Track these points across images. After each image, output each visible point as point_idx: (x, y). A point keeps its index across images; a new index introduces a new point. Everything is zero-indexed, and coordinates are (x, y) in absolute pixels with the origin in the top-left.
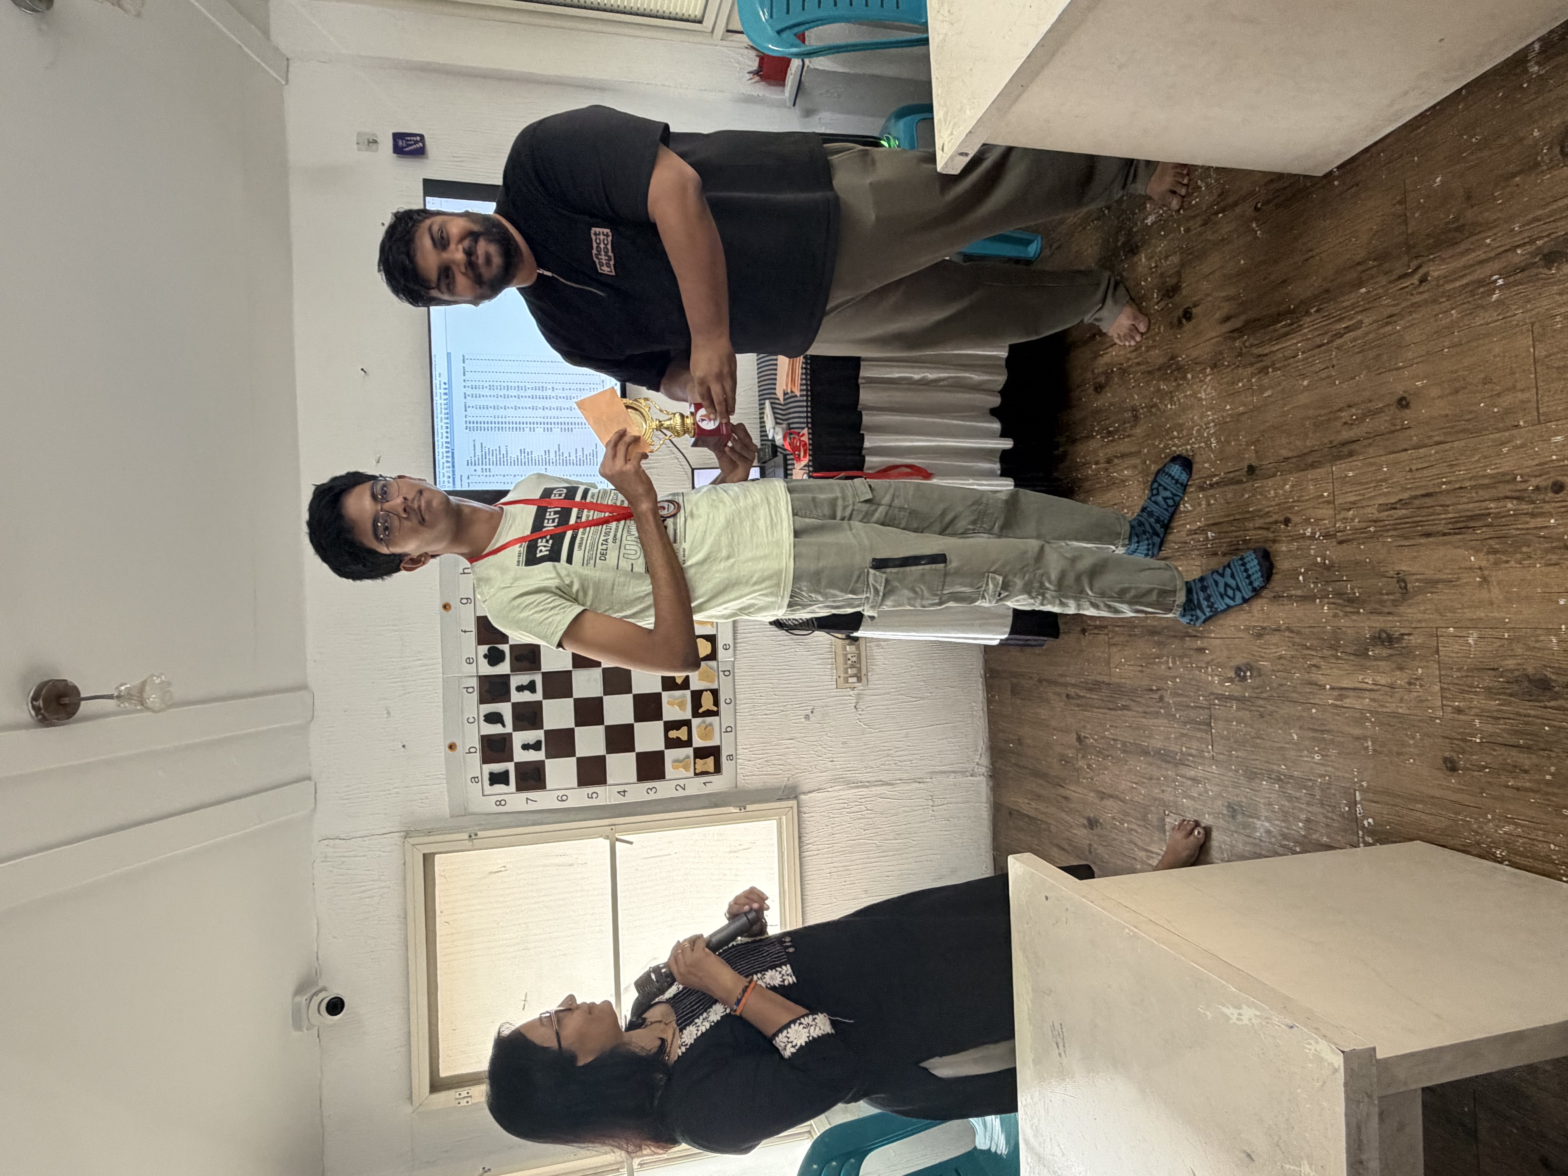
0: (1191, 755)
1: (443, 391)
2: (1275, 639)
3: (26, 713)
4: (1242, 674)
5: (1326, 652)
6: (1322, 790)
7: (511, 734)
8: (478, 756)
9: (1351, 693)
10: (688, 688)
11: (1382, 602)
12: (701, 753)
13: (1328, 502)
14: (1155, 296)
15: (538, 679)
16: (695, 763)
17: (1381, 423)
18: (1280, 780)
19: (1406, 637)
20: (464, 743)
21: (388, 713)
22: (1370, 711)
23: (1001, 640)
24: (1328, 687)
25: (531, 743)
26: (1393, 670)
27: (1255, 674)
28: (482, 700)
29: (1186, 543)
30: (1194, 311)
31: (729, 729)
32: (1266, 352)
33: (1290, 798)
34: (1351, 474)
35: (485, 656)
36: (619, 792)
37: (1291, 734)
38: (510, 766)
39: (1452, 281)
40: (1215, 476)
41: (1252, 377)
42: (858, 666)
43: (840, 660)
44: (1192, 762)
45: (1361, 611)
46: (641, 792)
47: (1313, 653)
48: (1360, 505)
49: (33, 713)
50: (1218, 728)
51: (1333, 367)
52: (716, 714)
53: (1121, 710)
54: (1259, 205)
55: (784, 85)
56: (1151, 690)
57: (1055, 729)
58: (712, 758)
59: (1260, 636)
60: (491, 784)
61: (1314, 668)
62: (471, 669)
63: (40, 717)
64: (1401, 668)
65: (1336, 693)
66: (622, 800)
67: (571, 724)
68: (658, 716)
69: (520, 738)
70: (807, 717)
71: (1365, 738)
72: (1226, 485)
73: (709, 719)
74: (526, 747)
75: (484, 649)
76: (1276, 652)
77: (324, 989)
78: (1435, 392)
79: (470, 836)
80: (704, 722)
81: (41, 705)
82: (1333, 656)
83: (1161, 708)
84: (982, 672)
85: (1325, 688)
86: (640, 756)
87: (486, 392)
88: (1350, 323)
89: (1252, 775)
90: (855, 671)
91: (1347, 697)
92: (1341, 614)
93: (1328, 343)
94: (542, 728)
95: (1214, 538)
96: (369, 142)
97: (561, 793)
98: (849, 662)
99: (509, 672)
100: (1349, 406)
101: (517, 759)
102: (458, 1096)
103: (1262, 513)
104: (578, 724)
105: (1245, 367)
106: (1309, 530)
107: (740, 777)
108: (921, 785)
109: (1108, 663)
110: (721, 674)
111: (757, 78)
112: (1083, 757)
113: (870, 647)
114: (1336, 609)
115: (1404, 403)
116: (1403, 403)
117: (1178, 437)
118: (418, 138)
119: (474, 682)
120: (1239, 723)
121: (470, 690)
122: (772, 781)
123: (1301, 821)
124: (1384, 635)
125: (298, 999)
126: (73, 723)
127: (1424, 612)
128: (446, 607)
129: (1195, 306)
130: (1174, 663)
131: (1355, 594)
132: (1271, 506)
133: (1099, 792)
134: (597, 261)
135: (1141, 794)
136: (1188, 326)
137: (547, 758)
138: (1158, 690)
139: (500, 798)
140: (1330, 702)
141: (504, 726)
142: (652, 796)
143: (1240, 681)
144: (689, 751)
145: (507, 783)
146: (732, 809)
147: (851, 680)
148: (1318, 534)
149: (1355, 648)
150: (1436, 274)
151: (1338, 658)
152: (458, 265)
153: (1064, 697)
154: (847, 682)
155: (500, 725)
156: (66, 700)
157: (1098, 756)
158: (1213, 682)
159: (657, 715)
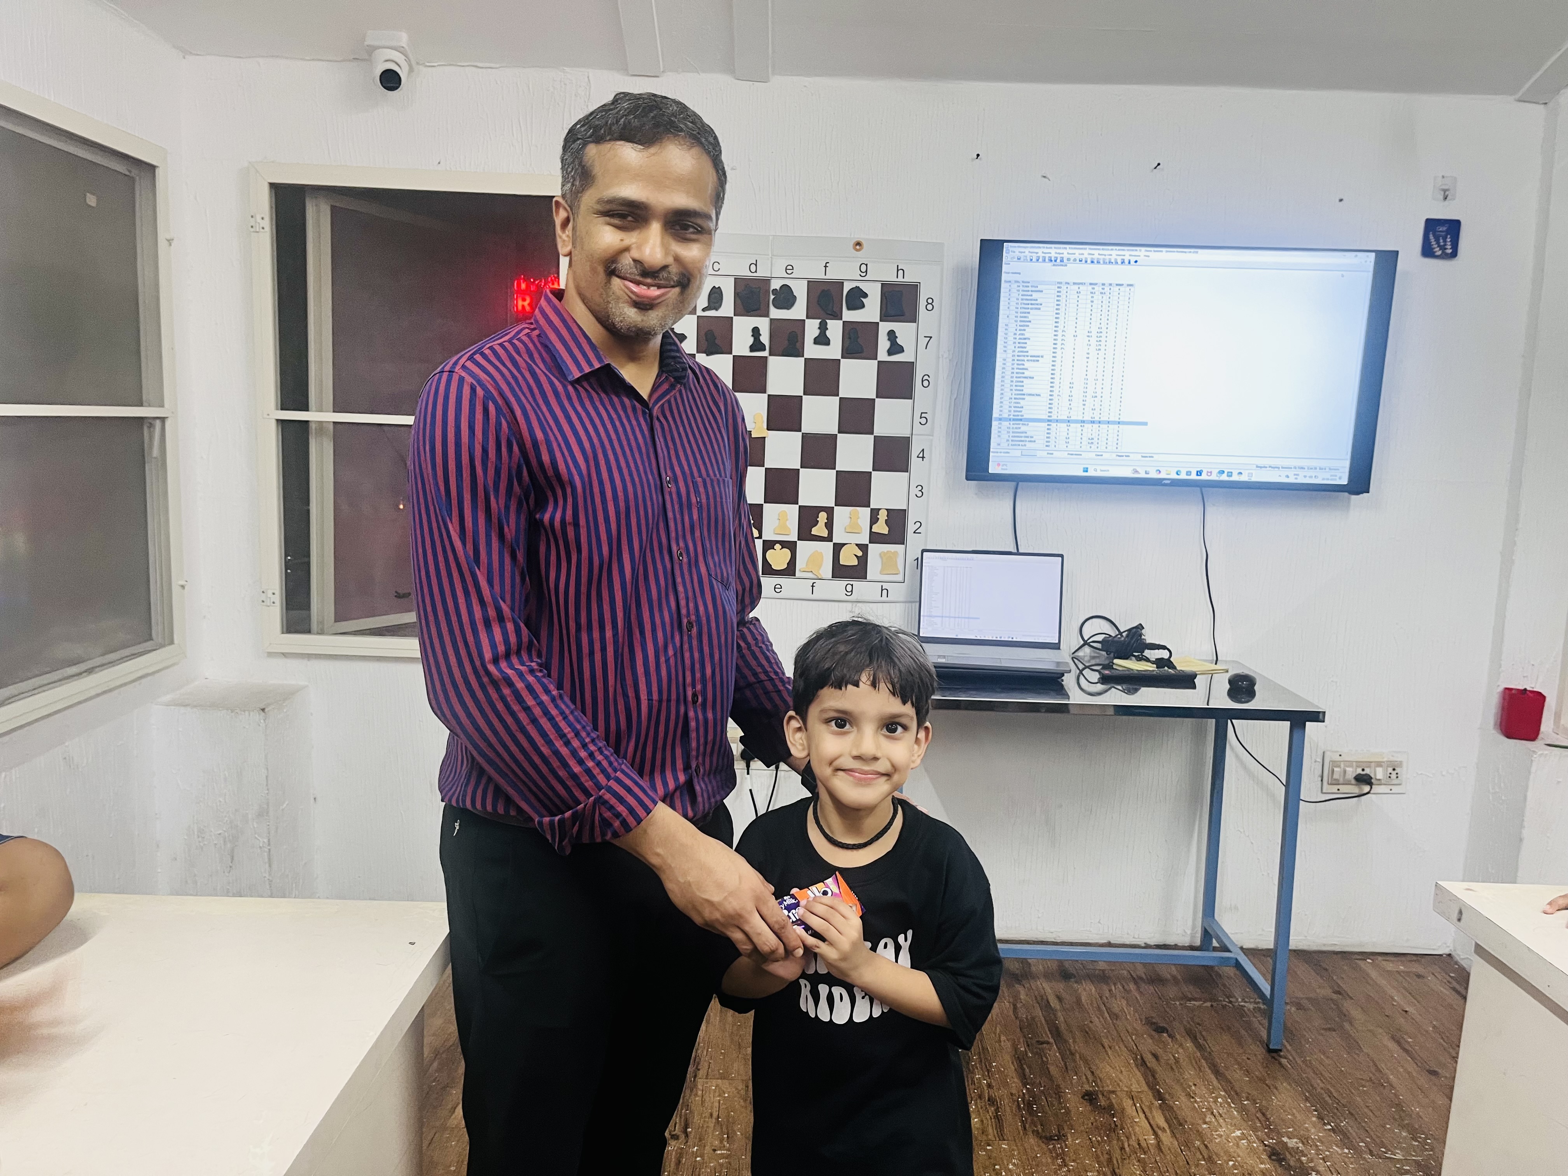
28: (738, 282)
62: (776, 270)
77: (412, 68)
96: (1445, 190)
118: (1451, 251)
119: (762, 273)
121: (753, 268)
128: (858, 245)
141: (705, 307)
155: (706, 302)
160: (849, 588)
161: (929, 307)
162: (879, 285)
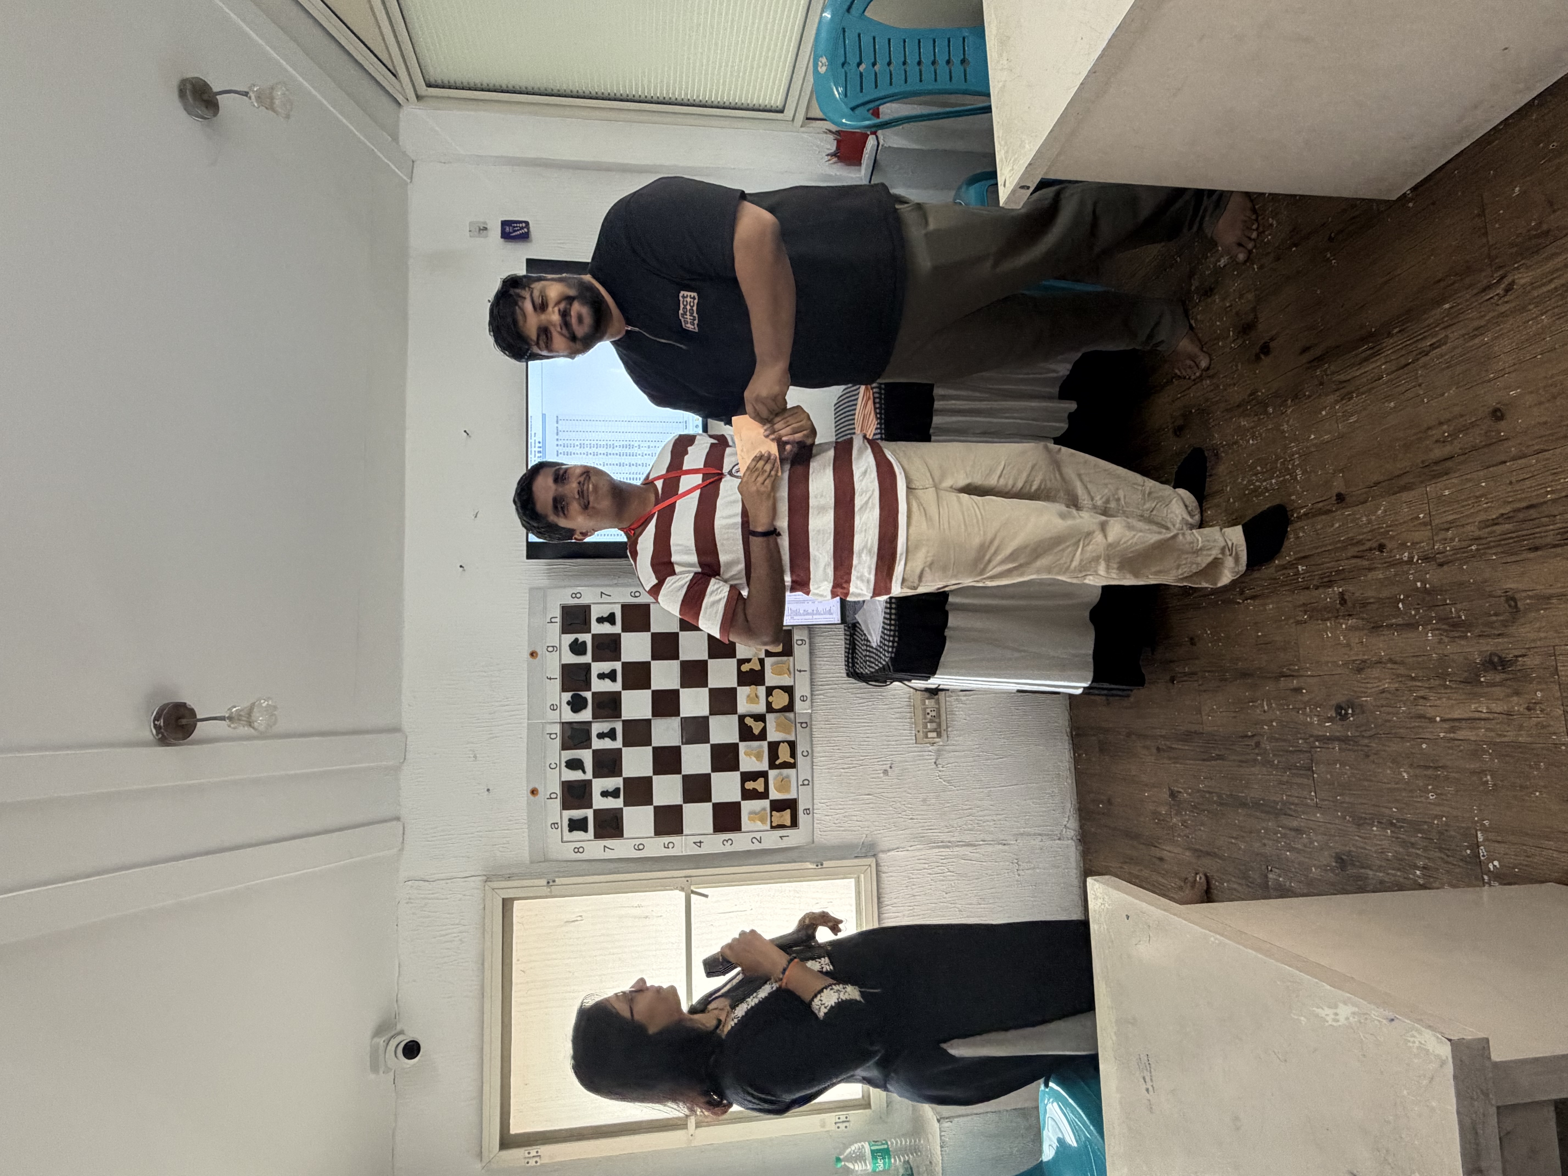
0: (1293, 804)
1: (537, 449)
2: (1376, 672)
3: (148, 732)
4: (1343, 712)
5: (1435, 683)
6: (1440, 833)
7: (590, 781)
8: (558, 803)
9: (1463, 724)
10: (765, 739)
11: (1490, 625)
12: (778, 806)
13: (1425, 524)
14: (1231, 333)
15: (619, 727)
16: (771, 816)
17: (1475, 437)
18: (1392, 824)
19: (1520, 659)
20: (545, 787)
21: (475, 757)
22: (1485, 742)
23: (1085, 688)
24: (1438, 719)
25: (610, 790)
26: (1508, 696)
27: (1357, 711)
28: (565, 747)
29: (1275, 579)
30: (1272, 345)
31: (806, 782)
32: (1349, 377)
33: (1404, 843)
34: (1447, 492)
35: (568, 703)
36: (695, 843)
37: (1400, 773)
38: (589, 813)
39: (1540, 287)
40: (1302, 508)
41: (1336, 404)
42: (937, 720)
43: (919, 713)
44: (1295, 811)
45: (1469, 634)
46: (717, 843)
47: (1419, 684)
48: (1458, 524)
49: (154, 731)
50: (1320, 771)
51: (1420, 385)
52: (793, 766)
53: (1216, 760)
54: (1333, 235)
55: (860, 164)
56: (1247, 736)
57: (1146, 785)
58: (788, 811)
59: (1360, 670)
60: (571, 830)
61: (1421, 701)
62: (554, 716)
63: (160, 736)
64: (1517, 693)
65: (1446, 725)
66: (697, 851)
67: (649, 773)
68: (735, 767)
69: (599, 785)
70: (885, 772)
71: (1483, 772)
72: (1314, 516)
73: (785, 771)
74: (605, 794)
75: (567, 696)
76: (1378, 686)
77: (401, 1032)
78: (1530, 399)
79: (548, 883)
80: (781, 774)
81: (162, 724)
82: (1440, 685)
83: (1258, 754)
84: (1068, 730)
85: (1436, 721)
86: (716, 806)
87: (577, 450)
88: (1434, 340)
89: (1360, 822)
90: (934, 725)
91: (1460, 728)
92: (1446, 640)
93: (1412, 362)
94: (621, 775)
95: (1306, 572)
96: (480, 230)
97: (638, 842)
98: (929, 717)
99: (591, 720)
100: (1441, 424)
101: (595, 807)
102: (527, 1155)
103: (1355, 541)
104: (656, 772)
105: (1327, 395)
106: (1406, 554)
107: (817, 832)
108: (1006, 847)
109: (1199, 712)
110: (798, 725)
111: (835, 159)
112: (1176, 814)
113: (950, 702)
114: (1441, 634)
115: (1499, 414)
116: (1497, 414)
117: (1262, 473)
118: (524, 225)
119: (557, 729)
120: (1343, 764)
121: (553, 736)
122: (849, 837)
123: (1418, 868)
124: (1496, 659)
125: (376, 1040)
126: (188, 744)
127: (1539, 630)
128: (533, 654)
129: (1272, 339)
130: (1269, 705)
131: (1460, 617)
132: (1364, 534)
133: (1196, 850)
134: (682, 320)
135: (1240, 849)
136: (1266, 361)
137: (625, 805)
138: (1253, 736)
139: (578, 845)
140: (1442, 735)
141: (584, 772)
142: (728, 848)
143: (1340, 719)
144: (766, 803)
145: (585, 830)
146: (809, 865)
147: (930, 735)
148: (1416, 557)
149: (1466, 674)
150: (1523, 281)
151: (1446, 687)
152: (554, 326)
153: (1154, 751)
154: (927, 737)
155: (580, 772)
156: (184, 721)
157: (1192, 812)
158: (1312, 723)
159: (733, 765)
160: (800, 642)
161: (578, 595)
162: (563, 636)
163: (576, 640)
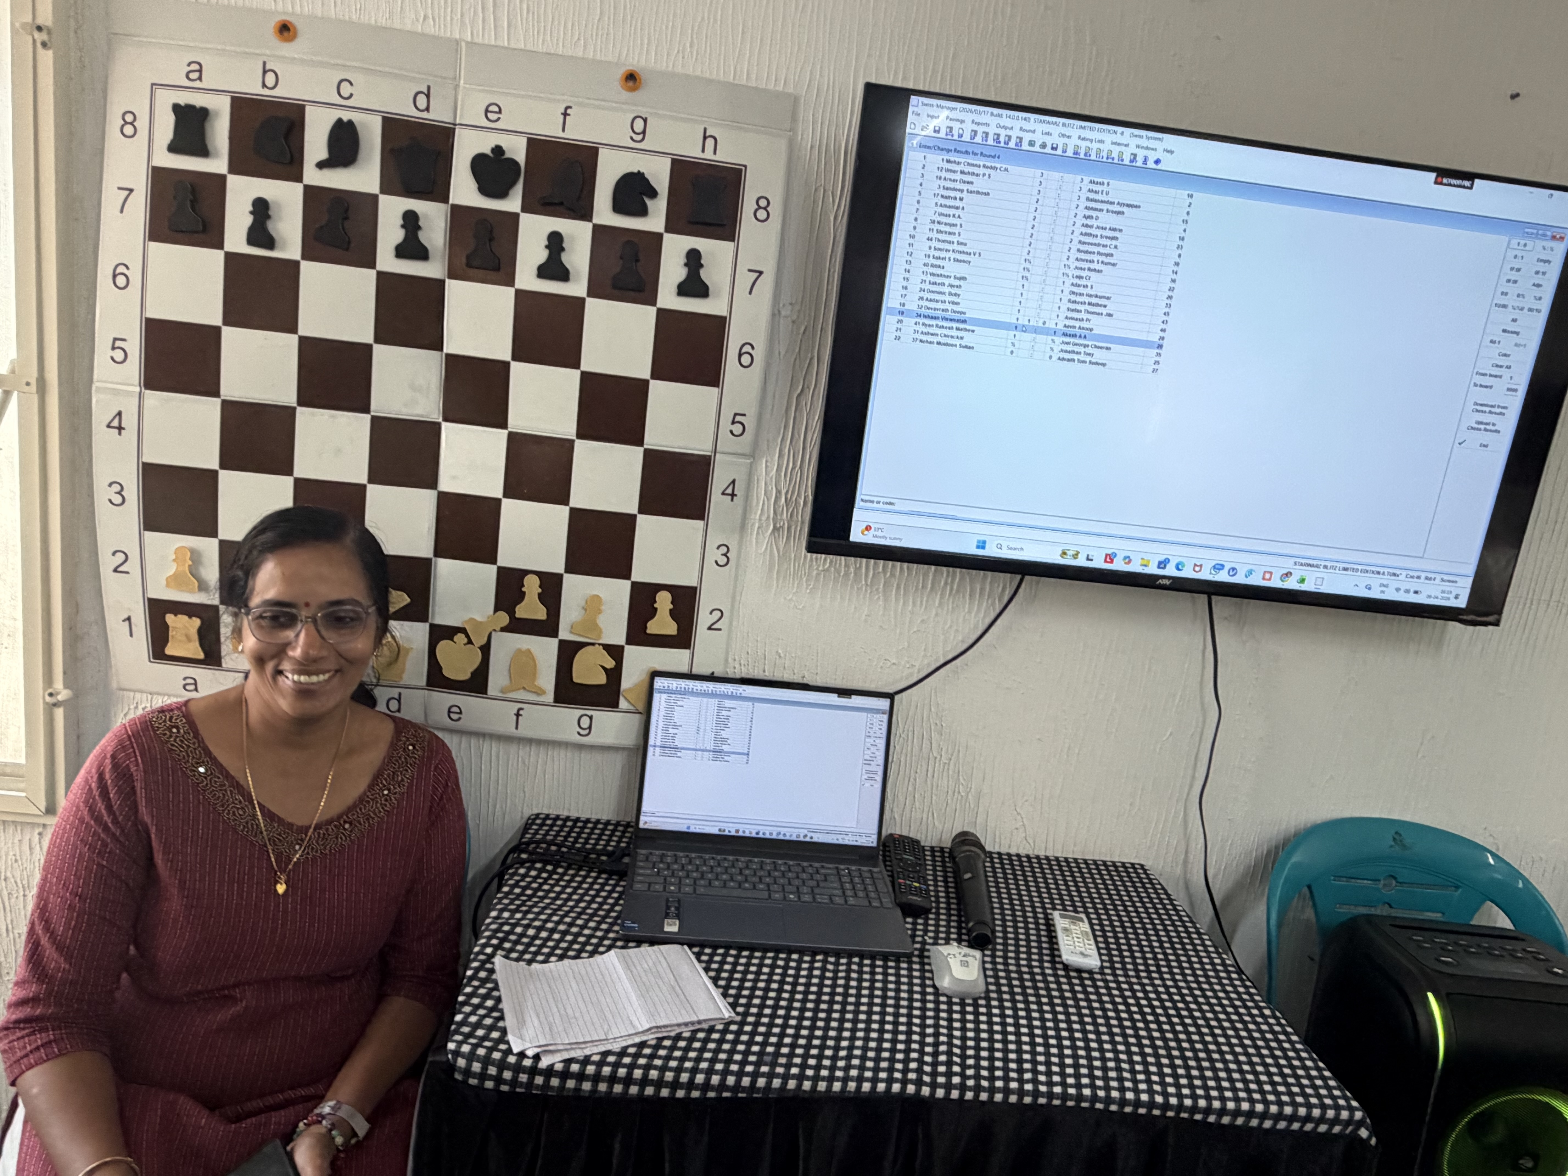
7: (298, 178)
8: (252, 87)
15: (431, 269)
20: (292, 62)
25: (271, 224)
28: (393, 125)
35: (498, 150)
36: (119, 414)
38: (218, 165)
46: (116, 467)
60: (176, 108)
62: (473, 113)
66: (100, 417)
67: (303, 328)
69: (286, 199)
74: (262, 208)
75: (517, 150)
79: (39, 29)
86: (208, 478)
94: (306, 256)
97: (134, 274)
99: (454, 201)
101: (235, 183)
104: (306, 344)
110: (393, 693)
119: (439, 113)
121: (420, 100)
128: (633, 80)
137: (229, 256)
139: (142, 124)
141: (321, 165)
142: (103, 494)
145: (174, 148)
155: (323, 155)
160: (585, 722)
161: (762, 214)
162: (667, 162)
163: (653, 194)
